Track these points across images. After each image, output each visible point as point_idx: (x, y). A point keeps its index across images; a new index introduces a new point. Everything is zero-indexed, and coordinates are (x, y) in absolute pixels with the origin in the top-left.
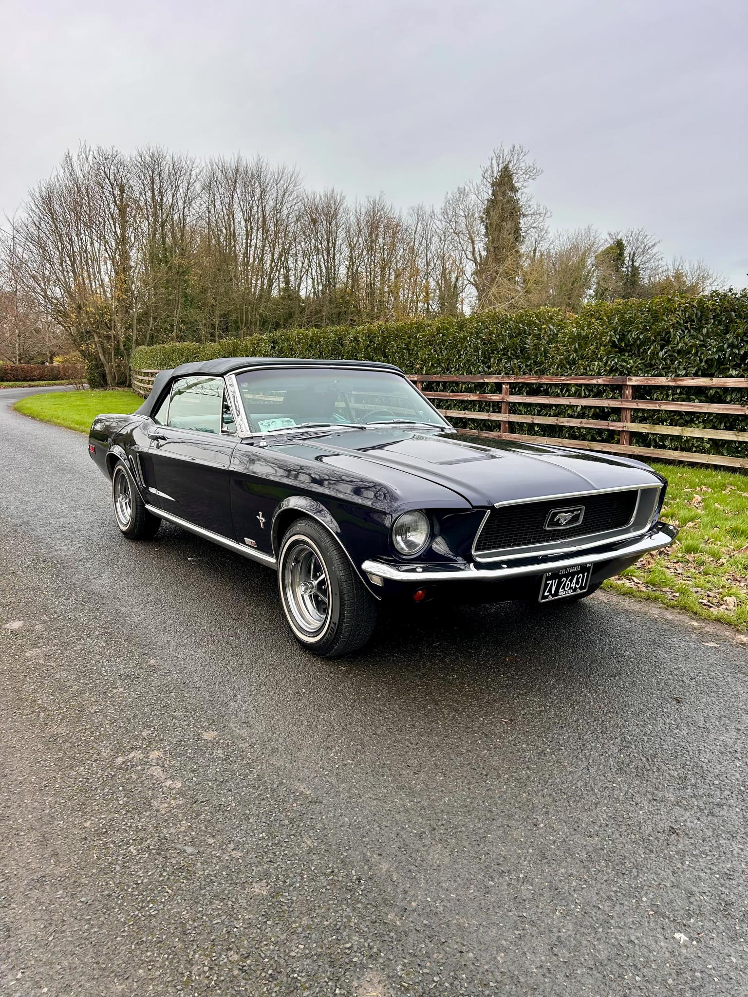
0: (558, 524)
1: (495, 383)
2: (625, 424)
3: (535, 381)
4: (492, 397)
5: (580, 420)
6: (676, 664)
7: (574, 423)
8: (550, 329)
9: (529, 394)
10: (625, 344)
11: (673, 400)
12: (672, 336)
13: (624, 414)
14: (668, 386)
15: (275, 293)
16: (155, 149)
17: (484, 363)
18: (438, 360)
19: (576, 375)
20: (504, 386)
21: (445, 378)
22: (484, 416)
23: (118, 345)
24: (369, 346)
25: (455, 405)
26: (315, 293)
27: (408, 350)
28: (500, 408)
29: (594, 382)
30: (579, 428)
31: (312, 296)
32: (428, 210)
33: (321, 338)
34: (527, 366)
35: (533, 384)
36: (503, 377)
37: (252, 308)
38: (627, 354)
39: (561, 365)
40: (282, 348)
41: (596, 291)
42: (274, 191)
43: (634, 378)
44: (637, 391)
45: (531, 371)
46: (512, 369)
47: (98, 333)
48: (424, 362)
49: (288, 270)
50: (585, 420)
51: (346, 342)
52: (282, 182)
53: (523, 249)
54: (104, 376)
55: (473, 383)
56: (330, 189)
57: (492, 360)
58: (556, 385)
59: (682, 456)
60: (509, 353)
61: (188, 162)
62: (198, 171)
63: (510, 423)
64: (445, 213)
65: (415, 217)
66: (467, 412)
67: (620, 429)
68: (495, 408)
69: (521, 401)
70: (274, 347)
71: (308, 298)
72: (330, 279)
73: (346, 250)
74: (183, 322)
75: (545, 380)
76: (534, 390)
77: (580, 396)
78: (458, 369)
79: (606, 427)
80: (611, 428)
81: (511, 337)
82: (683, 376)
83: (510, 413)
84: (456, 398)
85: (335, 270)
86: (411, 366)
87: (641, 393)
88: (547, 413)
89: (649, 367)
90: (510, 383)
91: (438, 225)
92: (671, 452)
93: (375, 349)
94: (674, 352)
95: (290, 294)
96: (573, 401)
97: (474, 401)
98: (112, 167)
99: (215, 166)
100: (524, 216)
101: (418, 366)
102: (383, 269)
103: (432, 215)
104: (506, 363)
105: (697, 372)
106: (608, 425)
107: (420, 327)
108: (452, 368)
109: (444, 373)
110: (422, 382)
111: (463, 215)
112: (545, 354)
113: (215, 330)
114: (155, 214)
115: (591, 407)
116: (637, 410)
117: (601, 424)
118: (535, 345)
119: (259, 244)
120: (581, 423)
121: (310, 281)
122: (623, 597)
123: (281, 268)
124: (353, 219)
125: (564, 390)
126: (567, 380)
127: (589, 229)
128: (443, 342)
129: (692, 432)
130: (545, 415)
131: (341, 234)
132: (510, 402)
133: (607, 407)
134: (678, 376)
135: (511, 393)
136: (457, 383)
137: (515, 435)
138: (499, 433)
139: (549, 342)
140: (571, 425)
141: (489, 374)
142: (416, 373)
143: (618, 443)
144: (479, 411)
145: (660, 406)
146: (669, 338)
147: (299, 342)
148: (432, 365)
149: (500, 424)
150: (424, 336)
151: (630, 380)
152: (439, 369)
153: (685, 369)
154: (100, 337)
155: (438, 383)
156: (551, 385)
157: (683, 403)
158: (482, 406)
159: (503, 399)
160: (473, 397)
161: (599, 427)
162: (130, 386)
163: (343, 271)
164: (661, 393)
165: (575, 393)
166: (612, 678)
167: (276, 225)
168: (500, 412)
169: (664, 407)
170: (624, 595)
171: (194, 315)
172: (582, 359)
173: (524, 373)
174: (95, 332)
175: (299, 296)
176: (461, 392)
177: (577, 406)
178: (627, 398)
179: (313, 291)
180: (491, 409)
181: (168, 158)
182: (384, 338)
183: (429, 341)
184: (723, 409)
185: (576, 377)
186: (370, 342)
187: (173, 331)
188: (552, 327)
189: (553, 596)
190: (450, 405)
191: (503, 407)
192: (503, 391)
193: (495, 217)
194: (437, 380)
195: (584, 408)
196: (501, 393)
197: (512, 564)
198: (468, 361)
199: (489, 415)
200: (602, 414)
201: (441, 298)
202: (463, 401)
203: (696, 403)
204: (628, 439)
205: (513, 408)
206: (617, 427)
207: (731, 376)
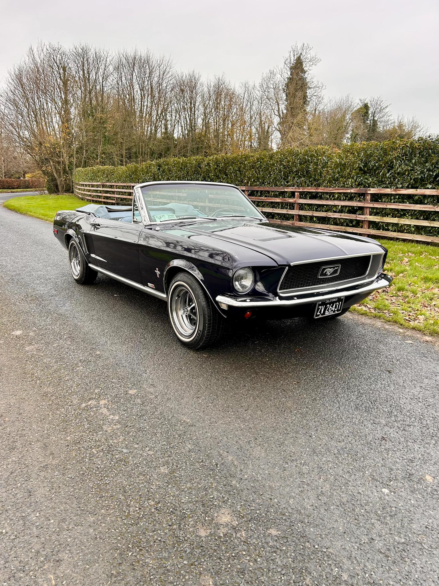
0: (325, 274)
1: (291, 192)
2: (366, 216)
3: (315, 191)
4: (289, 200)
5: (340, 214)
6: (390, 352)
7: (337, 215)
8: (324, 159)
9: (311, 198)
10: (367, 169)
11: (394, 202)
12: (395, 164)
13: (365, 210)
14: (391, 194)
15: (159, 135)
16: (85, 45)
17: (284, 179)
18: (258, 177)
19: (338, 187)
20: (296, 194)
21: (262, 189)
22: (284, 211)
23: (65, 167)
24: (216, 169)
25: (268, 205)
26: (183, 135)
27: (240, 171)
28: (294, 207)
29: (349, 191)
30: (339, 219)
31: (181, 137)
32: (251, 84)
33: (187, 163)
34: (310, 181)
35: (313, 192)
36: (296, 188)
37: (145, 145)
38: (368, 175)
39: (330, 181)
40: (164, 169)
41: (352, 135)
42: (158, 72)
43: (372, 189)
44: (373, 197)
45: (312, 184)
46: (301, 183)
47: (52, 160)
48: (249, 179)
49: (167, 121)
50: (343, 214)
51: (203, 166)
52: (162, 66)
53: (308, 109)
54: (57, 186)
55: (278, 191)
56: (192, 70)
57: (289, 178)
58: (327, 193)
59: (398, 235)
60: (299, 174)
61: (105, 53)
62: (111, 58)
63: (299, 216)
64: (262, 86)
65: (244, 89)
66: (274, 209)
67: (363, 219)
68: (291, 206)
69: (306, 203)
70: (159, 169)
71: (179, 138)
72: (192, 127)
73: (202, 109)
74: (104, 153)
75: (320, 190)
76: (314, 196)
77: (340, 200)
78: (269, 183)
79: (355, 218)
80: (358, 219)
81: (300, 164)
82: (400, 188)
83: (300, 210)
84: (268, 201)
85: (195, 121)
86: (242, 181)
87: (376, 198)
88: (321, 210)
89: (381, 183)
90: (300, 192)
91: (258, 93)
92: (392, 233)
93: (220, 171)
94: (395, 173)
95: (168, 136)
96: (336, 203)
97: (278, 202)
98: (58, 56)
99: (121, 55)
100: (310, 88)
101: (245, 181)
102: (224, 121)
103: (254, 87)
104: (297, 180)
105: (408, 186)
106: (356, 217)
107: (247, 157)
108: (266, 182)
109: (261, 185)
110: (248, 191)
111: (272, 87)
112: (321, 174)
113: (123, 158)
114: (85, 86)
115: (346, 206)
116: (373, 208)
117: (352, 217)
118: (314, 169)
119: (149, 105)
120: (341, 216)
121: (180, 128)
122: (361, 316)
123: (162, 120)
124: (206, 89)
125: (331, 196)
126: (333, 190)
127: (348, 97)
128: (261, 166)
129: (404, 221)
130: (320, 211)
131: (199, 99)
132: (299, 203)
133: (356, 206)
134: (397, 188)
135: (300, 198)
136: (268, 192)
137: (302, 223)
138: (293, 222)
139: (323, 167)
140: (335, 217)
141: (288, 186)
142: (244, 186)
143: (362, 228)
144: (281, 208)
145: (386, 206)
146: (393, 165)
147: (174, 166)
148: (254, 180)
149: (293, 216)
150: (249, 163)
151: (370, 190)
152: (258, 183)
153: (401, 184)
154: (53, 162)
155: (257, 191)
156: (324, 193)
157: (400, 204)
158: (283, 205)
159: (295, 201)
160: (278, 200)
161: (351, 218)
162: (73, 192)
163: (200, 121)
164: (387, 198)
165: (338, 198)
166: (354, 360)
167: (159, 93)
168: (294, 209)
169: (389, 207)
170: (362, 315)
171: (111, 149)
172: (342, 177)
173: (308, 186)
174: (50, 159)
175: (173, 137)
176: (271, 197)
177: (339, 206)
178: (368, 201)
179: (182, 134)
180: (289, 207)
181: (93, 51)
182: (225, 164)
183: (252, 166)
184: (423, 208)
185: (338, 188)
186: (217, 167)
187: (98, 159)
188: (324, 158)
189: (322, 315)
190: (264, 205)
191: (296, 206)
192: (296, 196)
193: (292, 90)
194: (257, 189)
195: (342, 207)
196: (294, 197)
197: (299, 297)
198: (275, 178)
199: (287, 211)
200: (353, 210)
201: (259, 139)
202: (272, 203)
203: (408, 204)
204: (368, 225)
205: (302, 207)
206: (361, 218)
207: (428, 188)
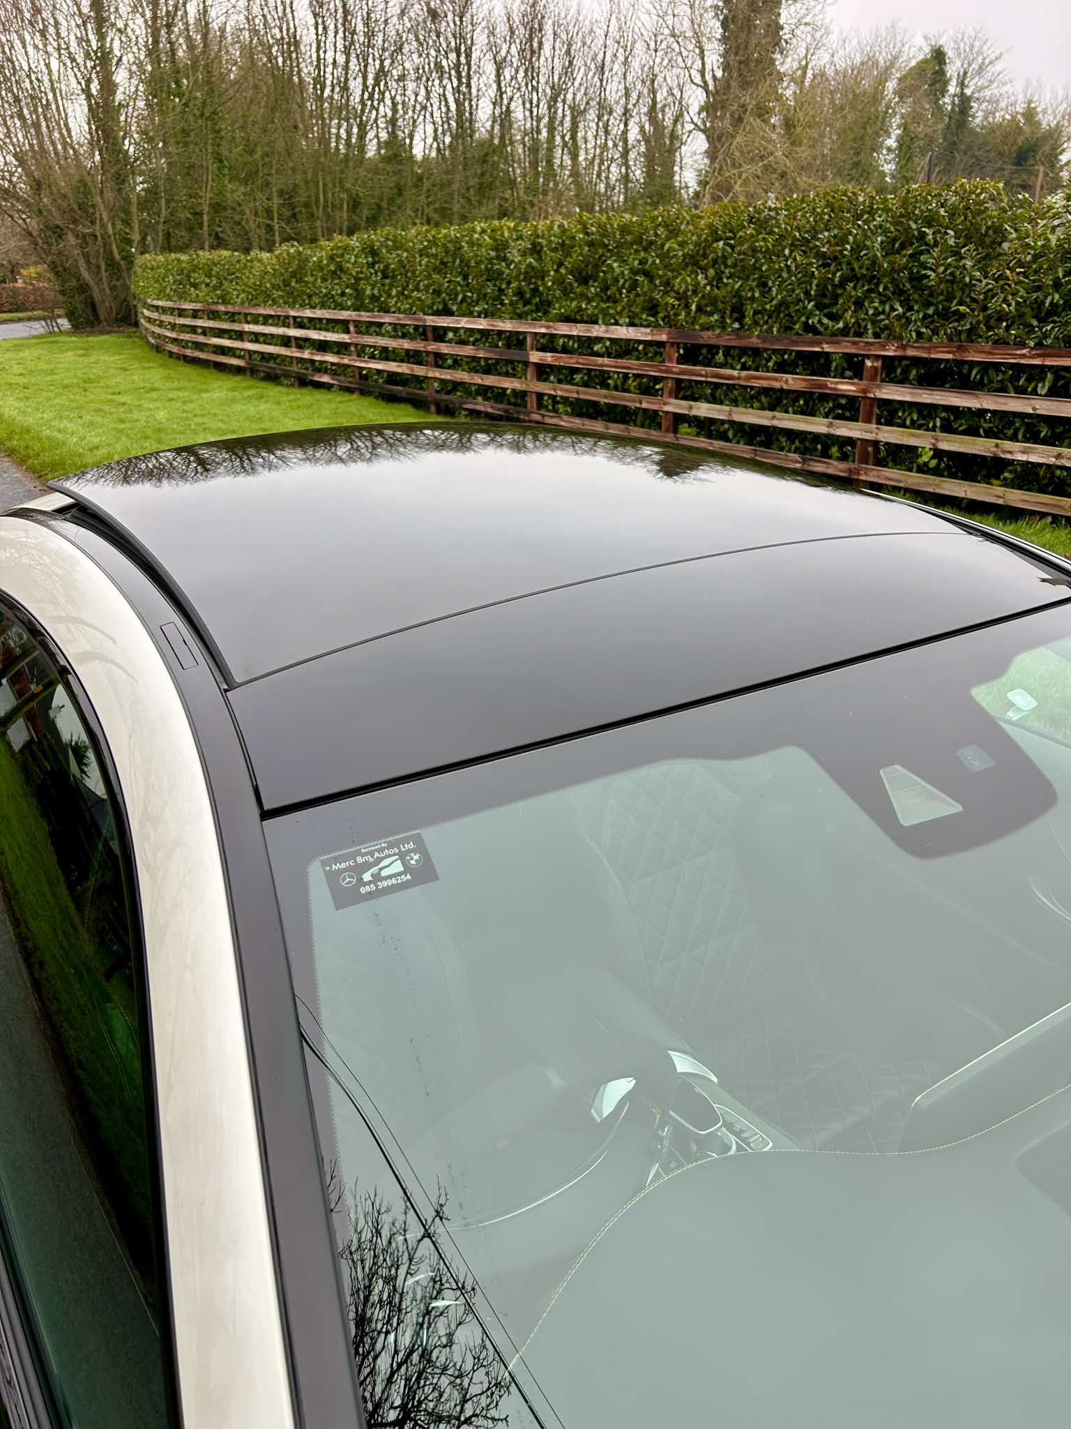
1: (848, 355)
3: (950, 356)
4: (841, 387)
5: (1055, 450)
7: (1039, 454)
20: (869, 363)
21: (729, 339)
22: (818, 425)
23: (110, 252)
25: (750, 396)
26: (438, 150)
28: (857, 411)
30: (1050, 468)
31: (434, 154)
33: (462, 244)
34: (926, 318)
35: (939, 361)
36: (867, 344)
39: (1020, 322)
45: (936, 331)
47: (76, 230)
48: (683, 301)
49: (392, 107)
54: (93, 307)
55: (794, 352)
57: (841, 302)
58: (1002, 367)
60: (884, 288)
63: (877, 444)
66: (776, 414)
68: (846, 409)
69: (907, 399)
70: (372, 264)
71: (426, 158)
74: (218, 207)
75: (972, 354)
78: (761, 321)
81: (887, 250)
83: (880, 424)
84: (753, 383)
85: (471, 106)
86: (653, 309)
88: (969, 429)
90: (885, 358)
91: (645, 21)
95: (396, 151)
97: (794, 391)
101: (668, 310)
104: (876, 311)
109: (726, 325)
110: (679, 345)
113: (273, 220)
118: (946, 270)
119: (341, 59)
120: (1059, 456)
121: (430, 128)
124: (499, 10)
125: (1023, 378)
126: (1032, 357)
128: (725, 257)
130: (965, 433)
132: (880, 400)
135: (884, 380)
136: (757, 351)
137: (887, 472)
138: (850, 465)
140: (1034, 458)
141: (833, 335)
142: (663, 326)
144: (805, 414)
148: (700, 308)
149: (853, 446)
150: (681, 245)
152: (716, 319)
154: (77, 237)
155: (713, 348)
156: (987, 366)
158: (809, 403)
159: (865, 391)
160: (792, 381)
168: (855, 419)
171: (235, 193)
173: (920, 337)
174: (70, 227)
175: (412, 157)
176: (766, 370)
179: (435, 145)
180: (835, 412)
182: (592, 247)
190: (739, 396)
191: (864, 408)
192: (867, 374)
194: (713, 341)
196: (860, 377)
199: (830, 425)
201: (650, 157)
202: (767, 391)
205: (889, 413)
